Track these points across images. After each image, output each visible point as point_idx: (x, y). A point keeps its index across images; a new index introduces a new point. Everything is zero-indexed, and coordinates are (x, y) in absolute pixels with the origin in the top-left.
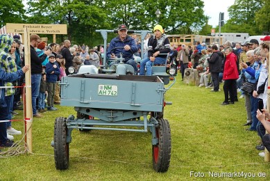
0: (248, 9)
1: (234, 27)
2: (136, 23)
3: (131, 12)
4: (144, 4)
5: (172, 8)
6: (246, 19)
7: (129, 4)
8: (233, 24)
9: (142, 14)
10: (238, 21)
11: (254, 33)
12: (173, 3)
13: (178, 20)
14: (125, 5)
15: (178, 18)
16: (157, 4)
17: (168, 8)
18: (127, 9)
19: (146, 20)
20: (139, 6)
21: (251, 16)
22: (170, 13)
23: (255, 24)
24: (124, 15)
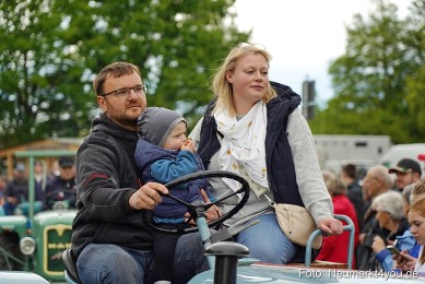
0: (385, 67)
1: (347, 118)
2: (56, 107)
3: (42, 72)
4: (81, 52)
5: (166, 63)
6: (381, 95)
7: (37, 49)
8: (346, 110)
9: (77, 81)
10: (360, 103)
11: (404, 135)
12: (168, 48)
13: (186, 98)
14: (25, 52)
15: (184, 92)
16: (121, 53)
17: (153, 63)
18: (30, 64)
19: (87, 97)
20: (69, 57)
21: (394, 89)
22: (162, 77)
23: (406, 112)
24: (21, 83)
